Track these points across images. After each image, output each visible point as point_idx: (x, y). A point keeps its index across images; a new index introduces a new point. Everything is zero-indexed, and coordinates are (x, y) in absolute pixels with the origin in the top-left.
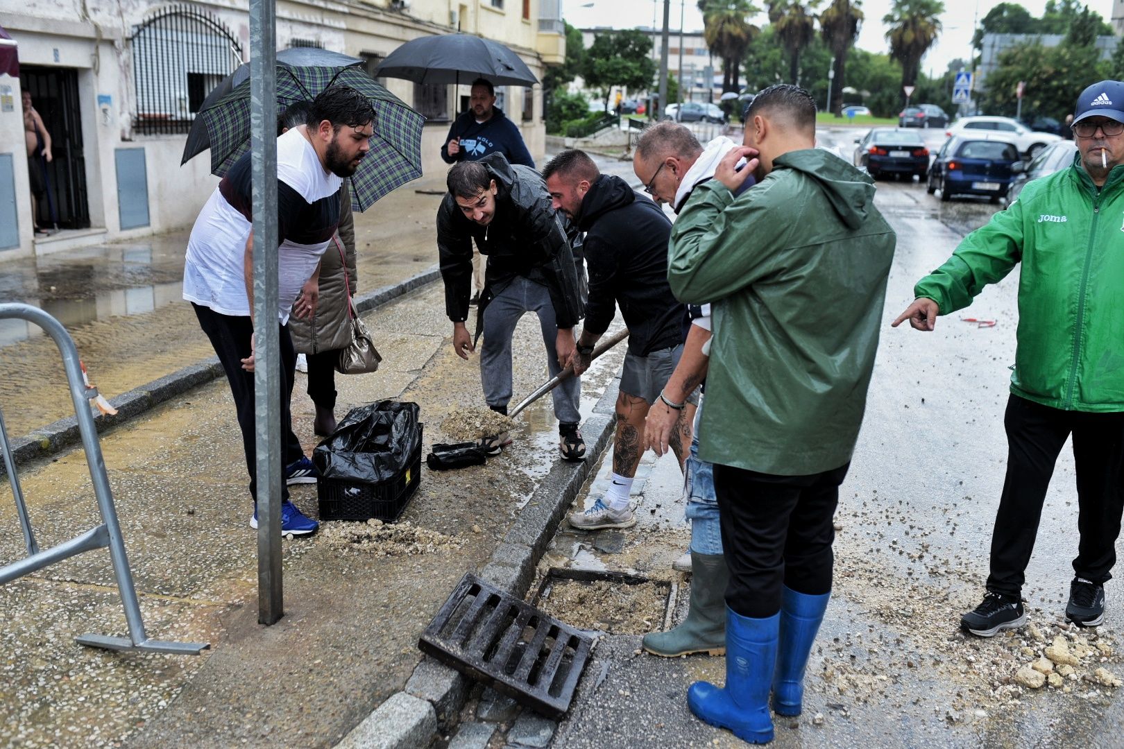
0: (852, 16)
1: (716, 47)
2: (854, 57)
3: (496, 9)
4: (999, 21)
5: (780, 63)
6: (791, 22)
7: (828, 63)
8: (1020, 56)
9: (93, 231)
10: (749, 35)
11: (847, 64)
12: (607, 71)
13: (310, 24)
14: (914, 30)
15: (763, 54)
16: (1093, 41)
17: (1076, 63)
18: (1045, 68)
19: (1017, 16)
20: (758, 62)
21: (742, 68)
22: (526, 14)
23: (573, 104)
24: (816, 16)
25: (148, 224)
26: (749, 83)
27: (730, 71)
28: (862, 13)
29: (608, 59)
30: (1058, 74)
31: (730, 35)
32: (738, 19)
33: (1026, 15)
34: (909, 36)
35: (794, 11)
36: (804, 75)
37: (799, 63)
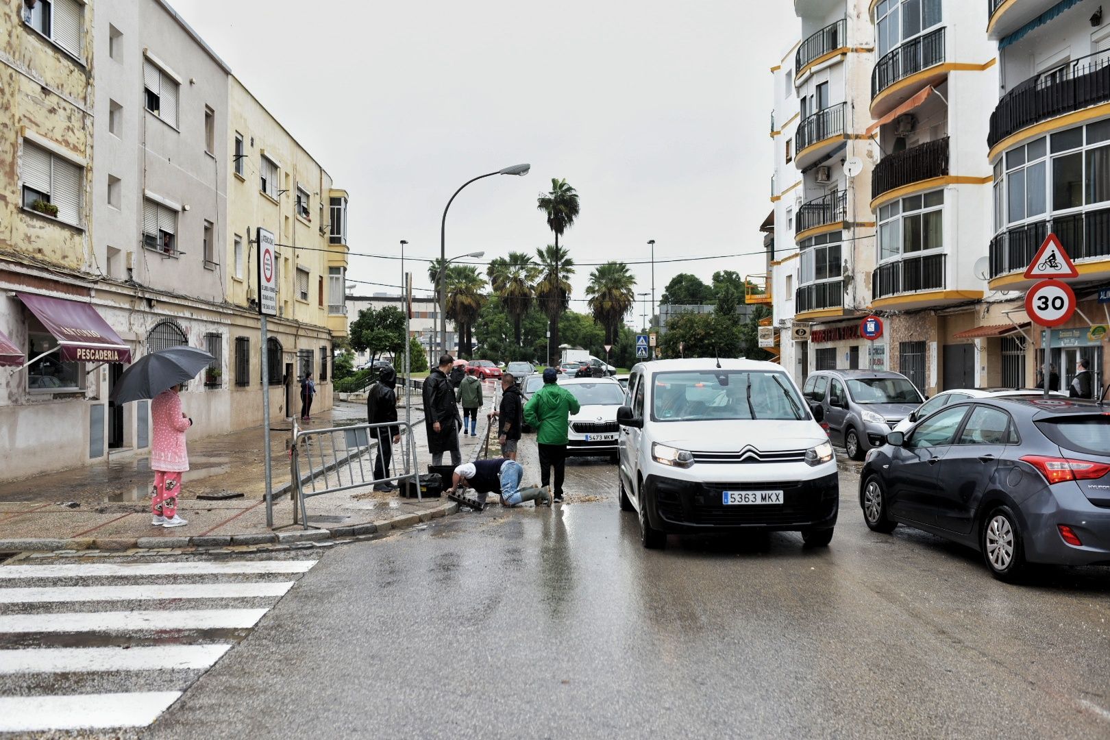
0: (561, 289)
1: (450, 314)
2: (567, 319)
3: (304, 301)
4: (680, 289)
5: (506, 325)
6: (512, 293)
7: (545, 325)
8: (681, 322)
9: (124, 449)
10: (478, 304)
11: (560, 325)
12: (372, 339)
13: (213, 323)
14: (611, 299)
15: (490, 318)
16: (735, 310)
17: (719, 327)
18: (698, 331)
19: (692, 285)
20: (486, 324)
21: (473, 330)
22: (321, 303)
23: (341, 366)
24: (532, 287)
25: (147, 446)
26: (479, 342)
27: (463, 331)
28: (569, 286)
29: (372, 330)
30: (707, 335)
31: (462, 303)
32: (468, 292)
33: (700, 284)
34: (607, 304)
35: (514, 284)
36: (526, 334)
37: (521, 326)
